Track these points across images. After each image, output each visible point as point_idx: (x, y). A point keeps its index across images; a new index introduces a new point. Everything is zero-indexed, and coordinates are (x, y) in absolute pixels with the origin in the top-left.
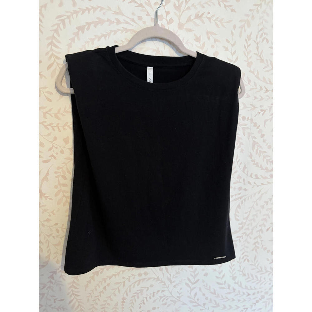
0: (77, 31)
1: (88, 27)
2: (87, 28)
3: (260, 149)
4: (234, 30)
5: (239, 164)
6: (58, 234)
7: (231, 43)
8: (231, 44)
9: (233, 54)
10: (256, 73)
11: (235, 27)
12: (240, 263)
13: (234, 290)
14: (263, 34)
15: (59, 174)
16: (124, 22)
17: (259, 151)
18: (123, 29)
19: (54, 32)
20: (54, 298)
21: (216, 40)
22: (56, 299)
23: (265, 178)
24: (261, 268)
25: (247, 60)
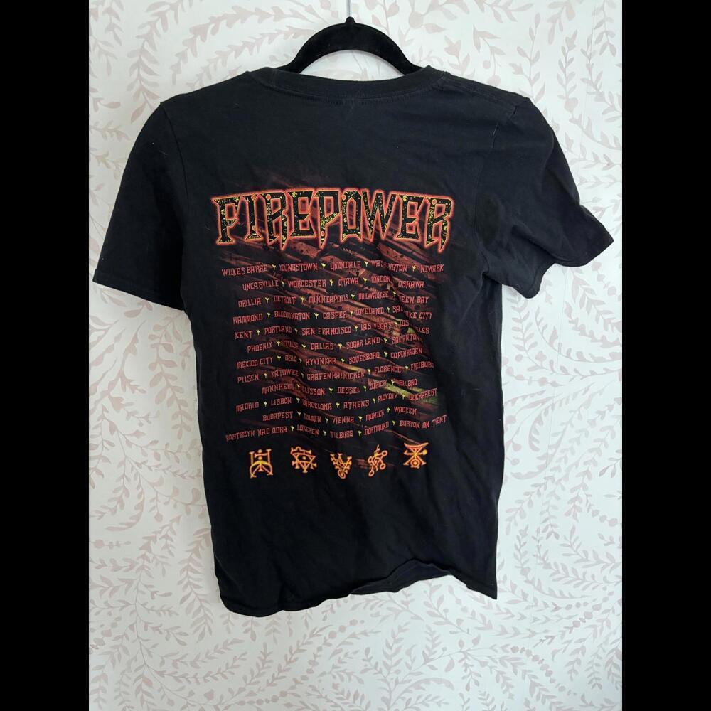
0: (193, 36)
1: (214, 28)
2: (212, 30)
3: (589, 295)
4: (536, 27)
5: (541, 329)
6: (158, 463)
7: (529, 56)
8: (530, 60)
9: (532, 82)
10: (585, 125)
11: (537, 19)
12: (538, 541)
13: (525, 596)
14: (604, 34)
15: (157, 341)
16: (290, 13)
17: (586, 300)
18: (287, 29)
19: (143, 39)
20: (152, 590)
21: (494, 51)
22: (155, 592)
23: (599, 360)
24: (586, 553)
25: (565, 95)
